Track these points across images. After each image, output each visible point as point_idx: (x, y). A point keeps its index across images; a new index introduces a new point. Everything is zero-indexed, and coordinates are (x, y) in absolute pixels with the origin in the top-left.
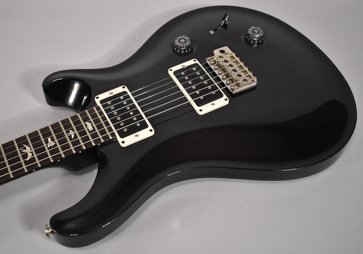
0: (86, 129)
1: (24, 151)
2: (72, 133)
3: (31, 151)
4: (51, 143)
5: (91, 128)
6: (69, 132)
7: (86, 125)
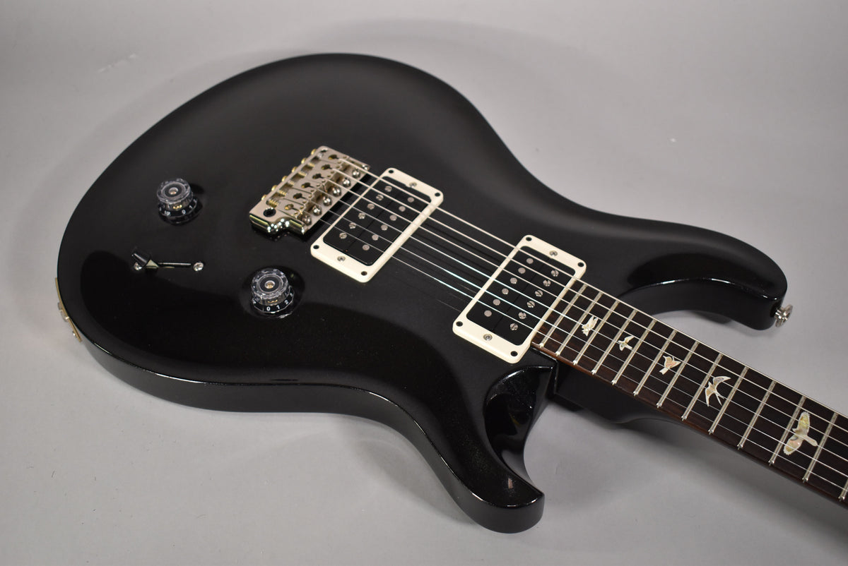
0: (596, 332)
1: (718, 394)
2: (623, 345)
3: (710, 384)
4: (670, 363)
5: (592, 323)
6: (625, 348)
7: (591, 332)
